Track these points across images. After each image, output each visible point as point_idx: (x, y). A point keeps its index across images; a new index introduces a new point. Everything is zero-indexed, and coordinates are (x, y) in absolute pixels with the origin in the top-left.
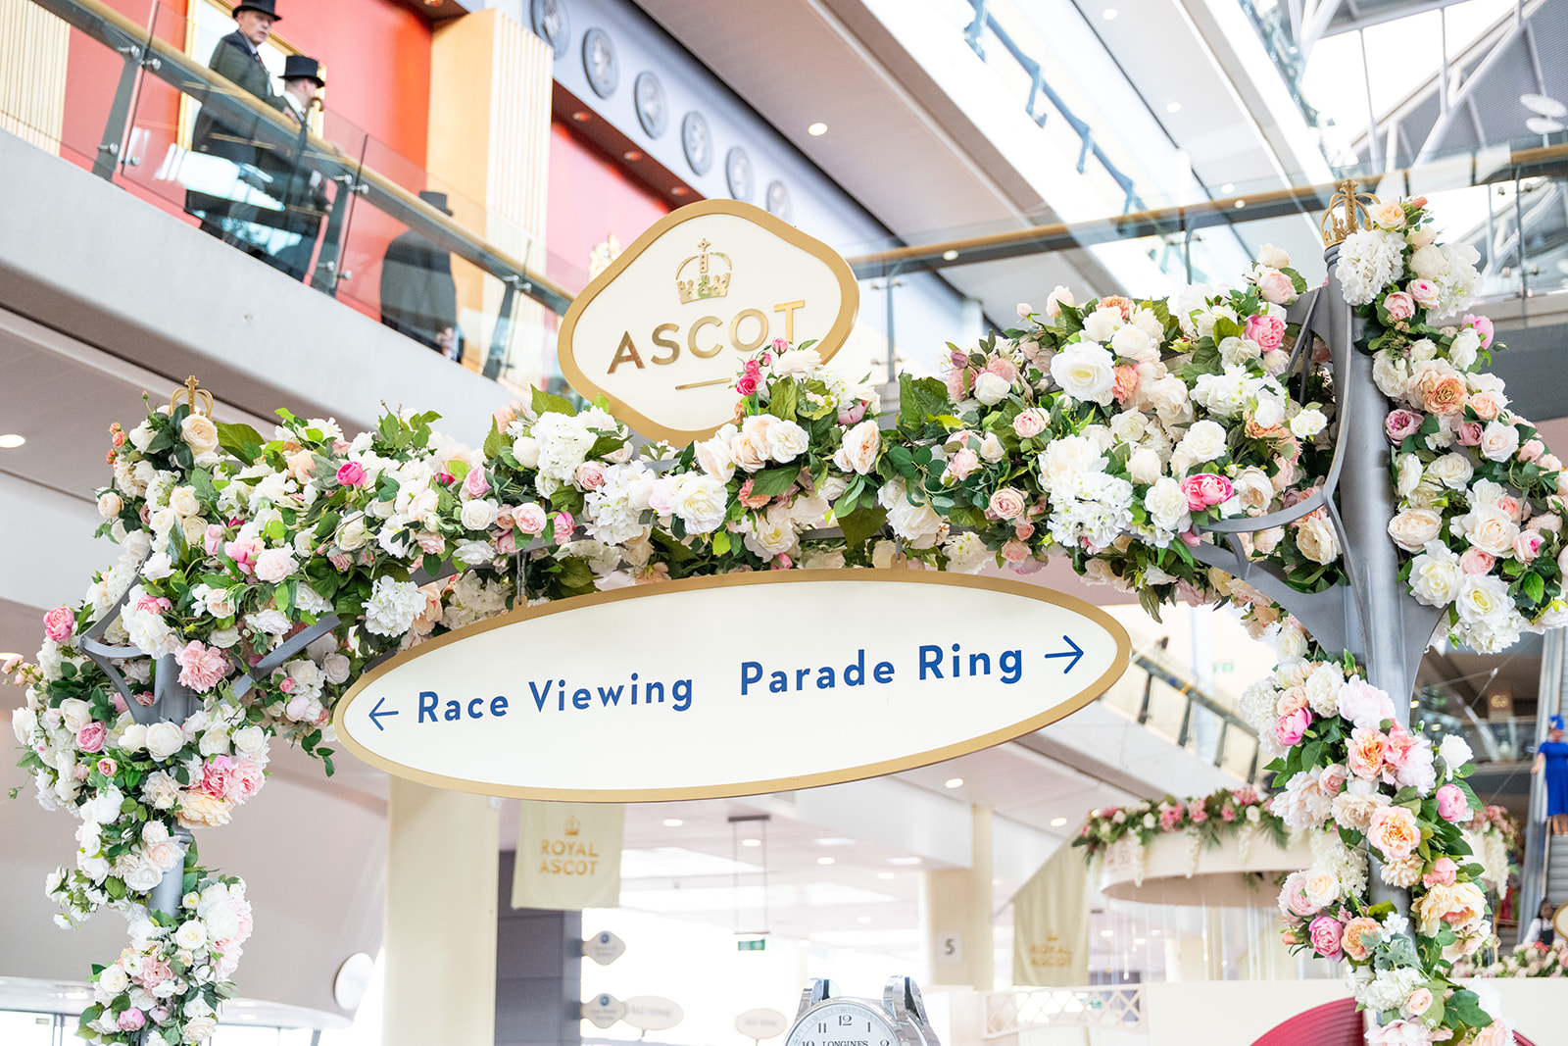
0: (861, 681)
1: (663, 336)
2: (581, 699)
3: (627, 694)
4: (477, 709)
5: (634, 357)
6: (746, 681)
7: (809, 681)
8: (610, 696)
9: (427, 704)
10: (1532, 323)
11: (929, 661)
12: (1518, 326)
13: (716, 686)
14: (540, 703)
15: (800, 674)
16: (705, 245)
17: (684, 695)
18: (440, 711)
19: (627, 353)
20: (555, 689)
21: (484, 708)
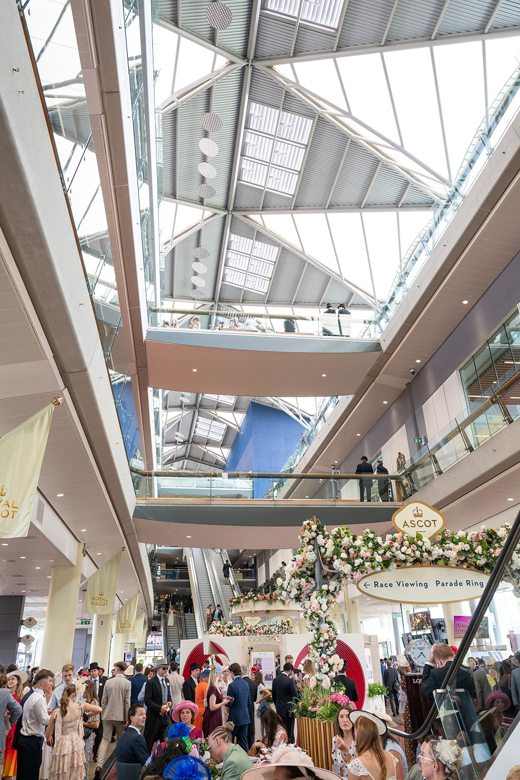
0: (457, 585)
1: (412, 522)
2: (407, 585)
3: (415, 585)
4: (386, 585)
5: (407, 525)
6: (437, 584)
7: (448, 585)
8: (412, 585)
9: (376, 584)
10: (337, 507)
11: (468, 583)
12: (334, 507)
13: (432, 584)
14: (399, 585)
15: (446, 583)
16: (417, 508)
17: (426, 586)
18: (379, 585)
19: (405, 524)
20: (401, 583)
21: (388, 585)
